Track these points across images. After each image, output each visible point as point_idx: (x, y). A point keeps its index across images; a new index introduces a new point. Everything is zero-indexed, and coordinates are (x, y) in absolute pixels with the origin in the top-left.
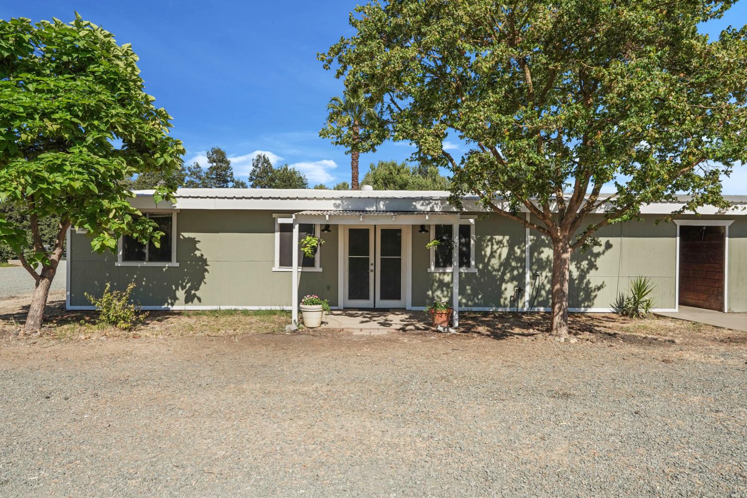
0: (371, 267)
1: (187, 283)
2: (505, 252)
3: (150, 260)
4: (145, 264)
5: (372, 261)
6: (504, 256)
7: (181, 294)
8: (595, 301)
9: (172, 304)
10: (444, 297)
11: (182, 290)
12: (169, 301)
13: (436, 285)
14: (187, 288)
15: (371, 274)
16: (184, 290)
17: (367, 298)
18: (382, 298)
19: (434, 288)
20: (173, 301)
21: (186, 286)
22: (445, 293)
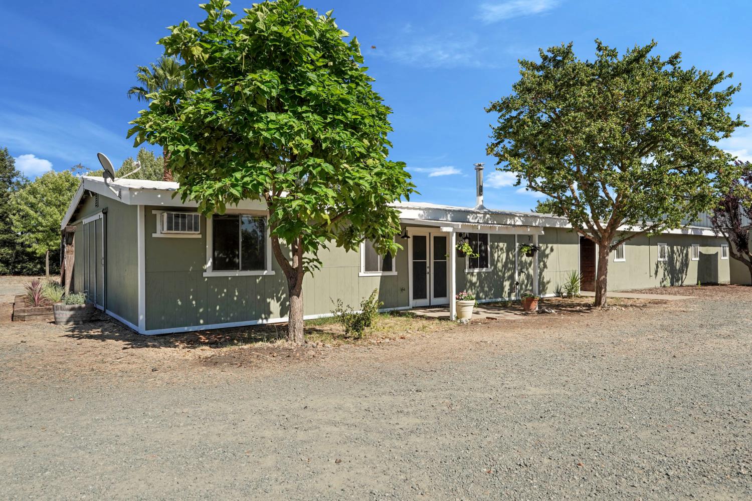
0: (428, 270)
1: (282, 295)
2: (504, 256)
3: (244, 269)
4: (237, 273)
5: (428, 265)
6: (504, 260)
7: (275, 306)
8: (547, 291)
9: (266, 319)
10: (473, 294)
11: (278, 302)
12: (263, 316)
13: (468, 284)
14: (282, 300)
15: (428, 276)
16: (279, 303)
17: (425, 297)
18: (435, 296)
19: (467, 287)
20: (266, 315)
21: (280, 298)
22: (474, 291)
